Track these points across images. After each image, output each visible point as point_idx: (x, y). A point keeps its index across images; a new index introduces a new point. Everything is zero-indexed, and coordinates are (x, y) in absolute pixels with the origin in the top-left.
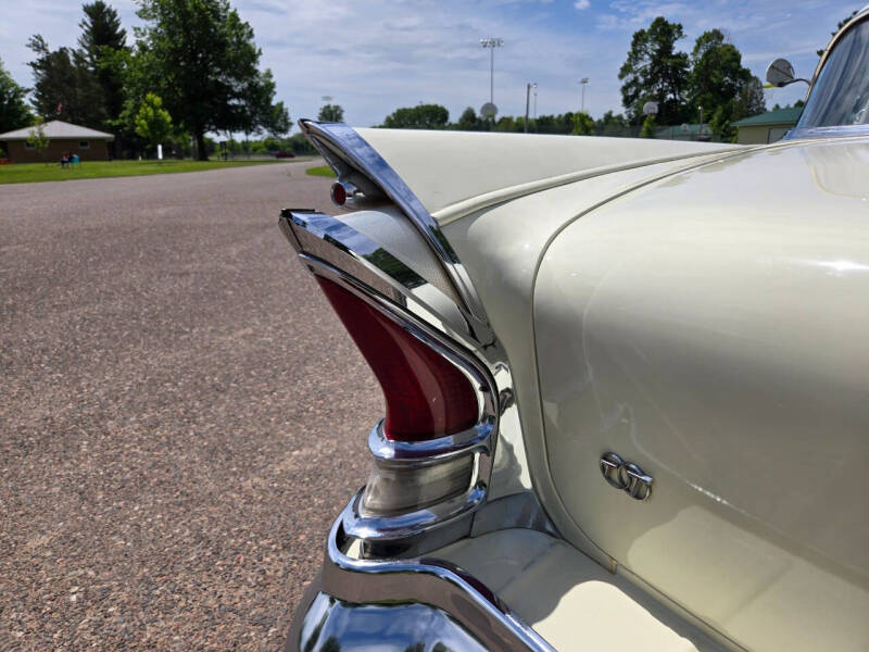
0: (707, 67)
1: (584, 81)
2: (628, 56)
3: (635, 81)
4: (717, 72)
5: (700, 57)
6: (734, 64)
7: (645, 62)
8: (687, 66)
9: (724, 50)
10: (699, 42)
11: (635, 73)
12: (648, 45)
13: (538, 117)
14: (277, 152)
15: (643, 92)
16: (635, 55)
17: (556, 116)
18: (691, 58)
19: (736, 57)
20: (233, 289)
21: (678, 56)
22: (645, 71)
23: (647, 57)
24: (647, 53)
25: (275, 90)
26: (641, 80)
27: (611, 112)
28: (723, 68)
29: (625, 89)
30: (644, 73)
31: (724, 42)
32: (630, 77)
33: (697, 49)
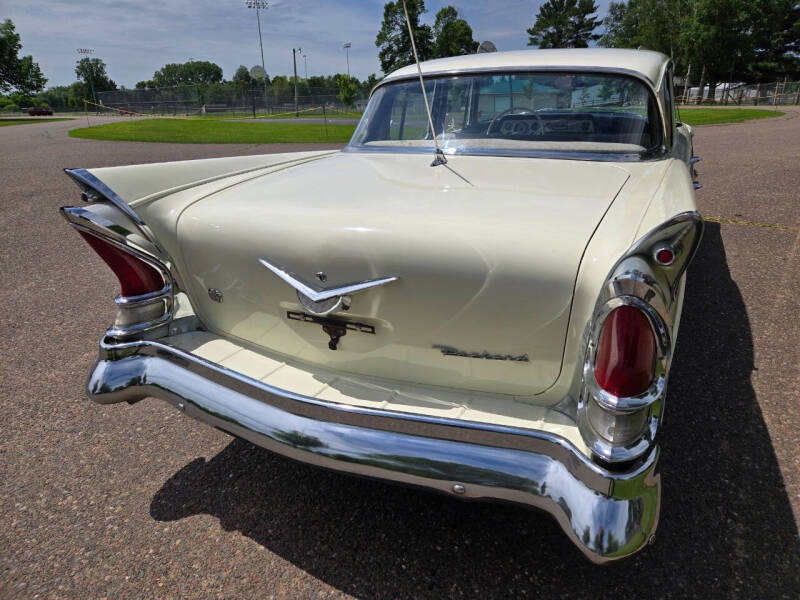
0: (447, 38)
1: (348, 46)
2: (381, 26)
3: (390, 48)
4: (454, 44)
5: (441, 30)
6: (467, 37)
7: (397, 33)
8: (432, 38)
9: (458, 25)
10: (439, 17)
11: (390, 41)
12: (398, 16)
13: (309, 78)
14: (31, 109)
15: (397, 59)
16: (388, 25)
17: (326, 77)
18: (433, 30)
19: (468, 32)
20: (9, 253)
21: (423, 28)
22: (398, 40)
23: (397, 27)
24: (397, 24)
25: (19, 43)
26: (395, 48)
27: (374, 75)
28: (460, 41)
29: (382, 55)
30: (397, 41)
31: (458, 17)
32: (386, 45)
33: (437, 23)
